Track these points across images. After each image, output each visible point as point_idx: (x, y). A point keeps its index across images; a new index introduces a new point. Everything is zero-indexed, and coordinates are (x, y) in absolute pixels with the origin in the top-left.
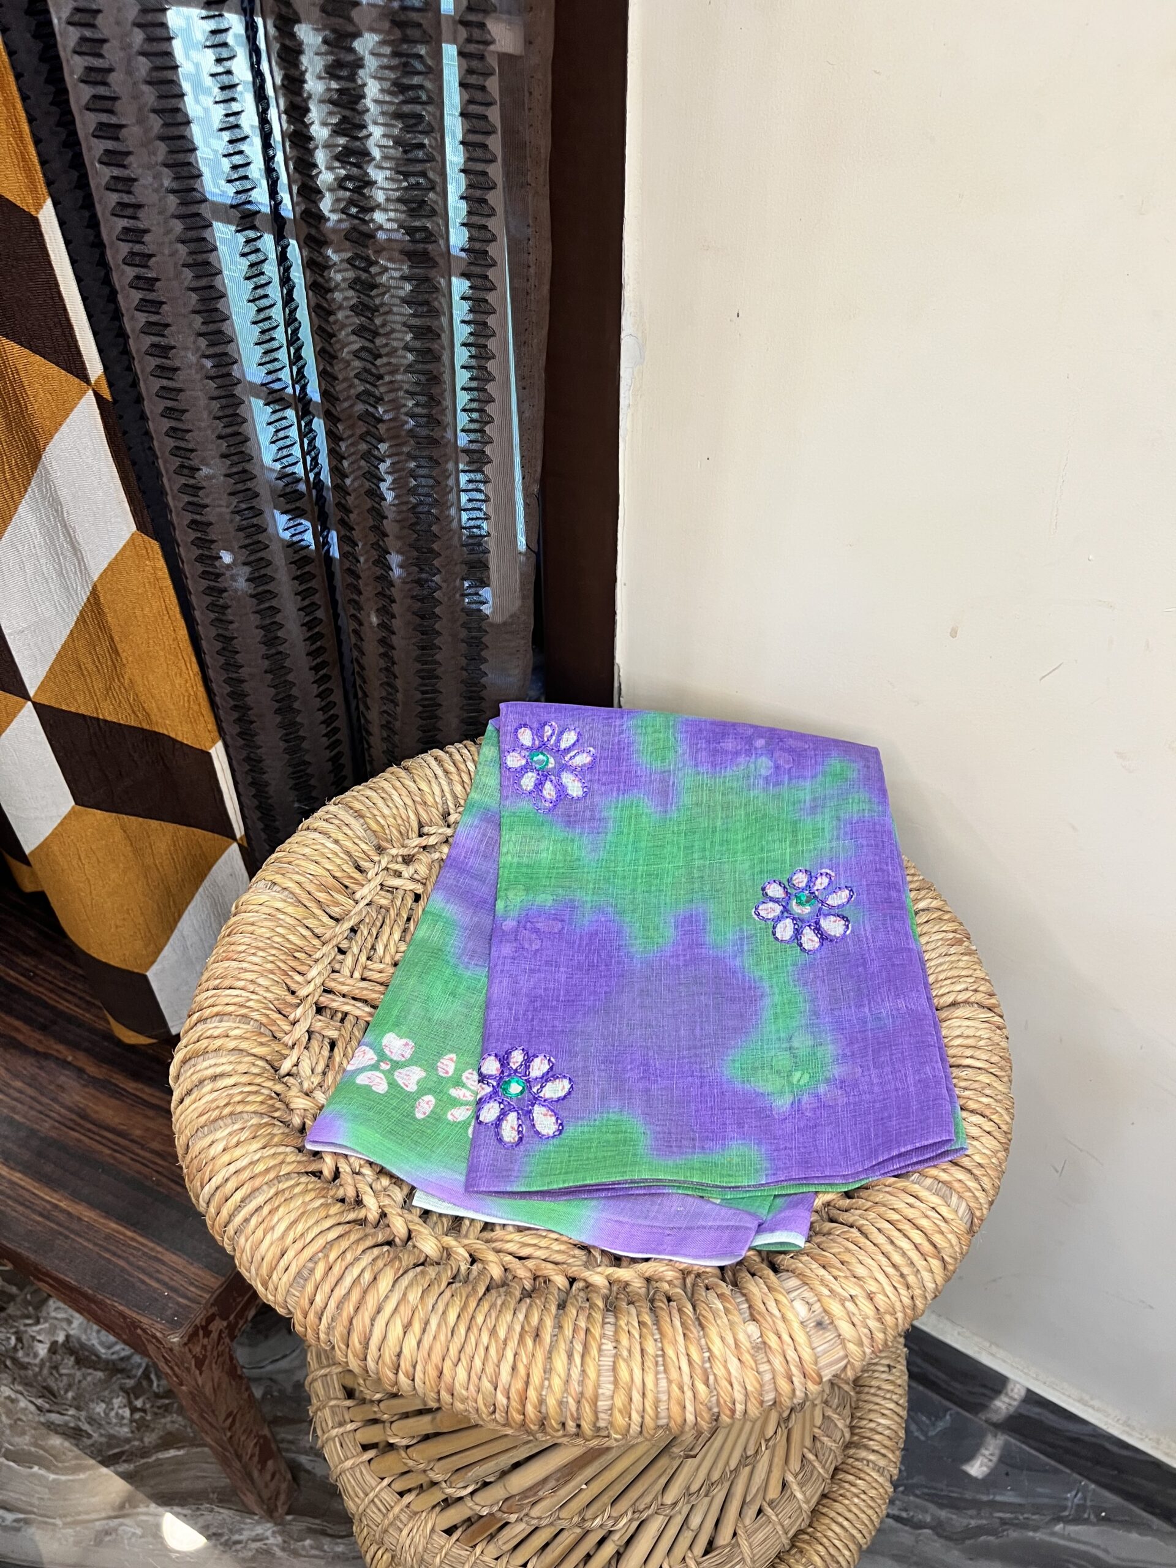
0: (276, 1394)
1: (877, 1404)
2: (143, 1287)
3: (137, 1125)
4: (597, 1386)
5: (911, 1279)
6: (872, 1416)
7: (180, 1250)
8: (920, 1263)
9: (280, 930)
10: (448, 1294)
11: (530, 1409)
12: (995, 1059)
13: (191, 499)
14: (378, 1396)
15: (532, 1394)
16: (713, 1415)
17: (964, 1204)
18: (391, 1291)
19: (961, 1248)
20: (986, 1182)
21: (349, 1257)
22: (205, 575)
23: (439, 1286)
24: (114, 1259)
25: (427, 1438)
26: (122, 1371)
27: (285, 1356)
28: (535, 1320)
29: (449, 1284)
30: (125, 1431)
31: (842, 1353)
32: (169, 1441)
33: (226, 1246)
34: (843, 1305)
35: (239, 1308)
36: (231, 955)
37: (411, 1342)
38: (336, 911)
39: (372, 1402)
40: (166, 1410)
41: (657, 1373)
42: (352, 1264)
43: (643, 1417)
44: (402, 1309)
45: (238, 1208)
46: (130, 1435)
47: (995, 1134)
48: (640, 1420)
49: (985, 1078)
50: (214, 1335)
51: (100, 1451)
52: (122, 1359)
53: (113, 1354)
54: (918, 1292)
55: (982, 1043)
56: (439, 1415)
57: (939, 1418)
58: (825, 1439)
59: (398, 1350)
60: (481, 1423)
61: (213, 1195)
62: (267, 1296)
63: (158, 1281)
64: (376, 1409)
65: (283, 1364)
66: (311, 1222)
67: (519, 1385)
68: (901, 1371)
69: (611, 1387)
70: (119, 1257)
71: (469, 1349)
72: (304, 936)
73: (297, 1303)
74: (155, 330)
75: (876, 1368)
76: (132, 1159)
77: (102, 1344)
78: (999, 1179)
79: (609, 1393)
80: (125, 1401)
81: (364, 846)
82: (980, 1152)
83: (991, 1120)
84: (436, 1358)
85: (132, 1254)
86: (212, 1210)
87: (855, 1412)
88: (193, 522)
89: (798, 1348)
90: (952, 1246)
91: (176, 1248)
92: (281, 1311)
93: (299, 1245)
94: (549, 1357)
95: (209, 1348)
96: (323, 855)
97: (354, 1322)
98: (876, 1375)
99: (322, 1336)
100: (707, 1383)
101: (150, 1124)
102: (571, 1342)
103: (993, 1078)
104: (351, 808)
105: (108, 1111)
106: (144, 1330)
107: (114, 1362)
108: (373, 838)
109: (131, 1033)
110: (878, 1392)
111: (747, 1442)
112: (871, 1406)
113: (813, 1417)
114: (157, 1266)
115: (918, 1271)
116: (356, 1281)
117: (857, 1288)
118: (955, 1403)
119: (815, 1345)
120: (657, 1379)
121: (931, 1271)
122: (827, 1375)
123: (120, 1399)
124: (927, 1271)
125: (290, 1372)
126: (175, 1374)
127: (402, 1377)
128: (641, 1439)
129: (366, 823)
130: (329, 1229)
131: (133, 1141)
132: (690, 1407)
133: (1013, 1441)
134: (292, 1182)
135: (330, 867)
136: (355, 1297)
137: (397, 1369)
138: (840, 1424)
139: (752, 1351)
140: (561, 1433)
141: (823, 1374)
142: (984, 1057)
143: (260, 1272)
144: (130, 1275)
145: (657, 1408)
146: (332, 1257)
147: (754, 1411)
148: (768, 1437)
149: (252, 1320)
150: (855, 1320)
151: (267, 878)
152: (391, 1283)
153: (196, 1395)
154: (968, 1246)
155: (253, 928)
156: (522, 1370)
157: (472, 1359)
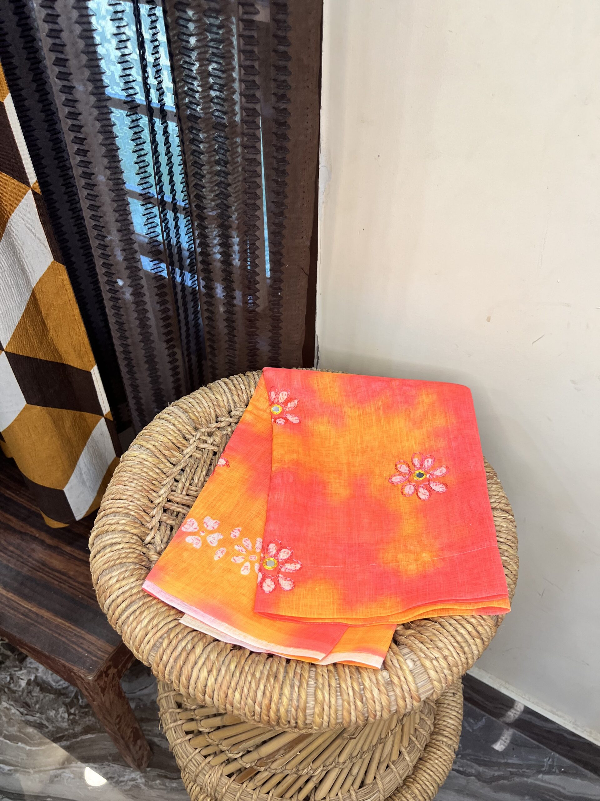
0: (142, 706)
1: (448, 713)
2: (74, 651)
3: (72, 569)
4: (306, 702)
5: (466, 649)
6: (445, 719)
7: (93, 633)
8: (471, 641)
9: (145, 470)
10: (230, 655)
11: (272, 714)
12: (509, 537)
13: (103, 252)
14: (194, 707)
15: (273, 706)
16: (365, 717)
18: (202, 654)
19: (492, 634)
21: (180, 636)
22: (110, 290)
23: (226, 651)
24: (60, 638)
25: (218, 728)
26: (64, 694)
27: (146, 688)
28: (275, 669)
29: (231, 650)
30: (65, 725)
31: (431, 686)
32: (88, 730)
33: (117, 630)
34: (432, 662)
35: (123, 662)
36: (120, 482)
37: (211, 680)
38: (173, 460)
39: (191, 710)
40: (86, 714)
41: (337, 696)
42: (182, 640)
43: (329, 718)
44: (207, 663)
45: (124, 611)
46: (67, 727)
47: (509, 575)
48: (328, 720)
49: (504, 547)
50: (111, 676)
51: (52, 735)
52: (64, 688)
53: (59, 685)
54: (469, 656)
55: (503, 529)
56: (225, 717)
57: (479, 720)
58: (421, 730)
59: (205, 683)
60: (247, 721)
61: (111, 604)
62: (138, 656)
63: (82, 648)
64: (193, 714)
65: (146, 691)
66: (162, 618)
67: (266, 702)
68: (460, 696)
69: (313, 703)
70: (63, 636)
71: (241, 683)
72: (157, 473)
73: (153, 659)
74: (84, 164)
75: (447, 694)
76: (69, 587)
77: (54, 681)
79: (312, 706)
80: (65, 710)
81: (188, 428)
83: (507, 569)
84: (224, 688)
85: (69, 635)
86: (111, 612)
87: (436, 716)
88: (104, 263)
89: (409, 684)
90: (487, 632)
91: (91, 632)
92: (145, 663)
93: (155, 630)
94: (281, 688)
95: (108, 682)
96: (167, 431)
97: (183, 669)
98: (447, 698)
99: (166, 676)
100: (362, 701)
101: (78, 569)
102: (293, 680)
103: (509, 547)
104: (181, 408)
105: (56, 562)
106: (75, 673)
107: (59, 690)
108: (192, 423)
109: (56, 522)
110: (448, 707)
111: (381, 732)
112: (445, 714)
113: (414, 719)
114: (81, 641)
115: (470, 645)
116: (184, 648)
117: (439, 654)
118: (487, 713)
119: (417, 682)
120: (337, 699)
121: (476, 645)
122: (423, 698)
123: (63, 708)
124: (474, 645)
125: (149, 695)
126: (91, 696)
127: (207, 697)
128: (328, 729)
129: (189, 415)
130: (170, 622)
131: (69, 577)
132: (353, 713)
133: (516, 732)
134: (151, 598)
135: (170, 438)
136: (183, 657)
137: (204, 693)
138: (429, 722)
139: (385, 685)
140: (287, 726)
141: (421, 697)
142: (504, 536)
143: (135, 644)
144: (68, 645)
145: (336, 714)
146: (172, 636)
147: (386, 715)
148: (392, 729)
149: (130, 669)
150: (438, 670)
151: (139, 443)
152: (201, 650)
153: (101, 706)
154: (495, 633)
155: (131, 468)
156: (268, 694)
157: (243, 689)
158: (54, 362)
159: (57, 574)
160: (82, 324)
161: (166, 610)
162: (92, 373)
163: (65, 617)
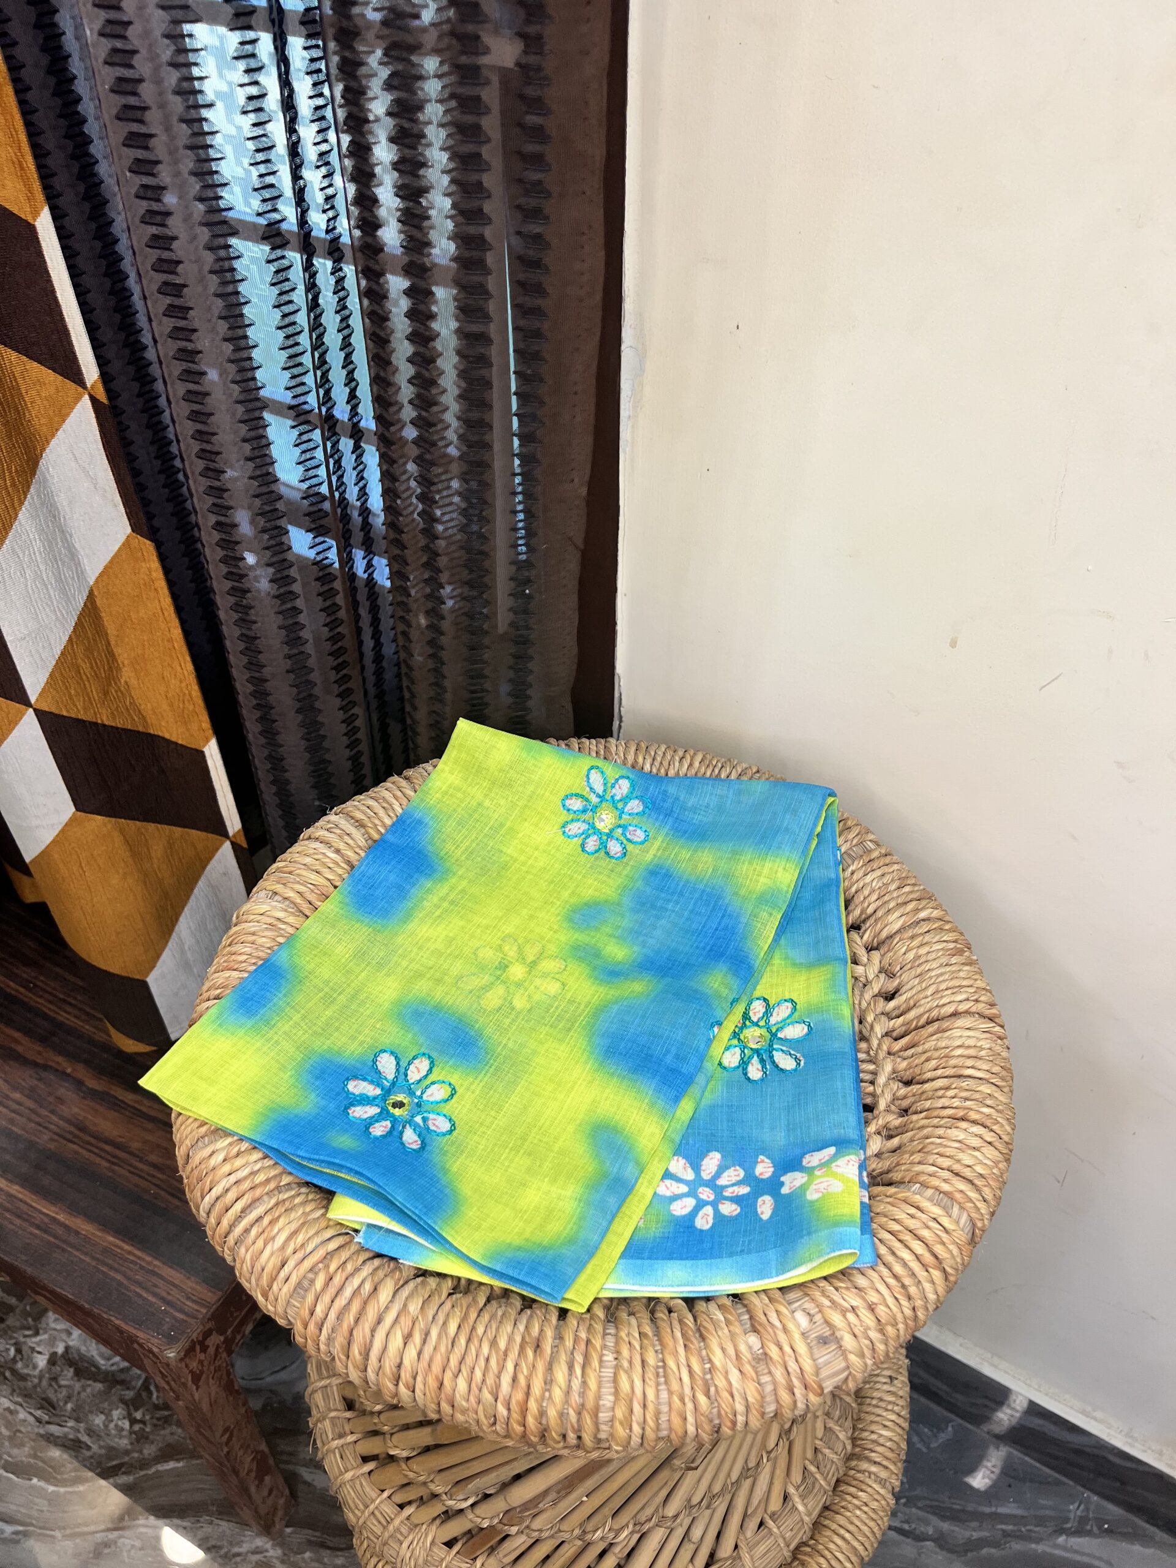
0: (276, 1406)
1: (879, 1415)
2: (140, 1302)
3: (136, 1138)
4: (598, 1397)
5: (913, 1290)
6: (873, 1427)
7: (177, 1264)
8: (921, 1274)
9: (281, 940)
10: (448, 1305)
11: (530, 1421)
12: (996, 1069)
13: (216, 501)
14: (378, 1408)
15: (532, 1405)
16: (714, 1426)
17: (964, 1218)
18: (391, 1301)
19: (963, 1259)
20: (988, 1193)
21: (349, 1267)
22: (229, 576)
23: (440, 1297)
24: (112, 1274)
25: (427, 1449)
26: (122, 1382)
27: (284, 1368)
28: (535, 1331)
29: (450, 1294)
30: (124, 1443)
31: (843, 1364)
32: (168, 1453)
33: (226, 1256)
34: (844, 1316)
35: (236, 1323)
36: (232, 964)
37: (411, 1353)
39: (372, 1413)
40: (165, 1422)
41: (658, 1384)
42: (352, 1275)
43: (643, 1429)
44: (402, 1319)
45: (239, 1218)
46: (129, 1447)
47: (997, 1144)
48: (641, 1431)
49: (986, 1089)
50: (211, 1350)
51: (99, 1463)
52: (122, 1370)
53: (112, 1365)
54: (919, 1303)
55: (983, 1053)
56: (439, 1427)
57: (941, 1430)
58: (827, 1451)
59: (398, 1361)
60: (481, 1434)
61: (213, 1205)
62: (267, 1307)
63: (155, 1295)
64: (376, 1421)
65: (283, 1376)
66: (311, 1232)
67: (519, 1396)
68: (903, 1382)
69: (612, 1398)
70: (117, 1271)
71: (469, 1360)
73: (297, 1314)
74: (182, 335)
75: (878, 1379)
76: (130, 1172)
77: (102, 1355)
78: (1000, 1189)
79: (609, 1405)
80: (124, 1412)
82: (981, 1163)
83: (992, 1130)
84: (436, 1368)
85: (129, 1268)
86: (213, 1220)
87: (857, 1424)
88: (218, 523)
89: (800, 1360)
90: (953, 1257)
91: (173, 1262)
92: (281, 1322)
93: (300, 1255)
94: (550, 1368)
95: (206, 1363)
96: (324, 864)
97: (355, 1333)
98: (878, 1386)
99: (322, 1347)
100: (707, 1394)
101: (150, 1137)
102: (572, 1353)
103: (994, 1088)
104: (352, 818)
105: (107, 1124)
106: (141, 1345)
107: (113, 1374)
109: (131, 1042)
110: (881, 1404)
111: (749, 1454)
112: (873, 1418)
113: (814, 1429)
114: (154, 1280)
115: (919, 1281)
116: (357, 1292)
117: (858, 1299)
118: (957, 1415)
119: (816, 1356)
120: (658, 1391)
121: (933, 1282)
122: (828, 1386)
123: (120, 1410)
124: (928, 1281)
125: (289, 1383)
126: (171, 1389)
127: (402, 1388)
128: (641, 1451)
129: (367, 833)
130: (329, 1239)
131: (131, 1154)
132: (690, 1419)
133: (1015, 1452)
135: (331, 877)
136: (355, 1308)
137: (397, 1380)
138: (842, 1436)
139: (753, 1363)
140: (562, 1444)
141: (824, 1385)
142: (985, 1067)
143: (260, 1283)
144: (127, 1289)
145: (657, 1419)
146: (333, 1268)
147: (755, 1422)
148: (770, 1449)
149: (251, 1332)
150: (856, 1331)
151: (269, 888)
152: (391, 1294)
153: (193, 1410)
154: (970, 1257)
155: (254, 938)
156: (522, 1381)
157: (472, 1370)
158: (130, 730)
159: (108, 1148)
160: (188, 658)
162: (207, 754)
163: (123, 1233)
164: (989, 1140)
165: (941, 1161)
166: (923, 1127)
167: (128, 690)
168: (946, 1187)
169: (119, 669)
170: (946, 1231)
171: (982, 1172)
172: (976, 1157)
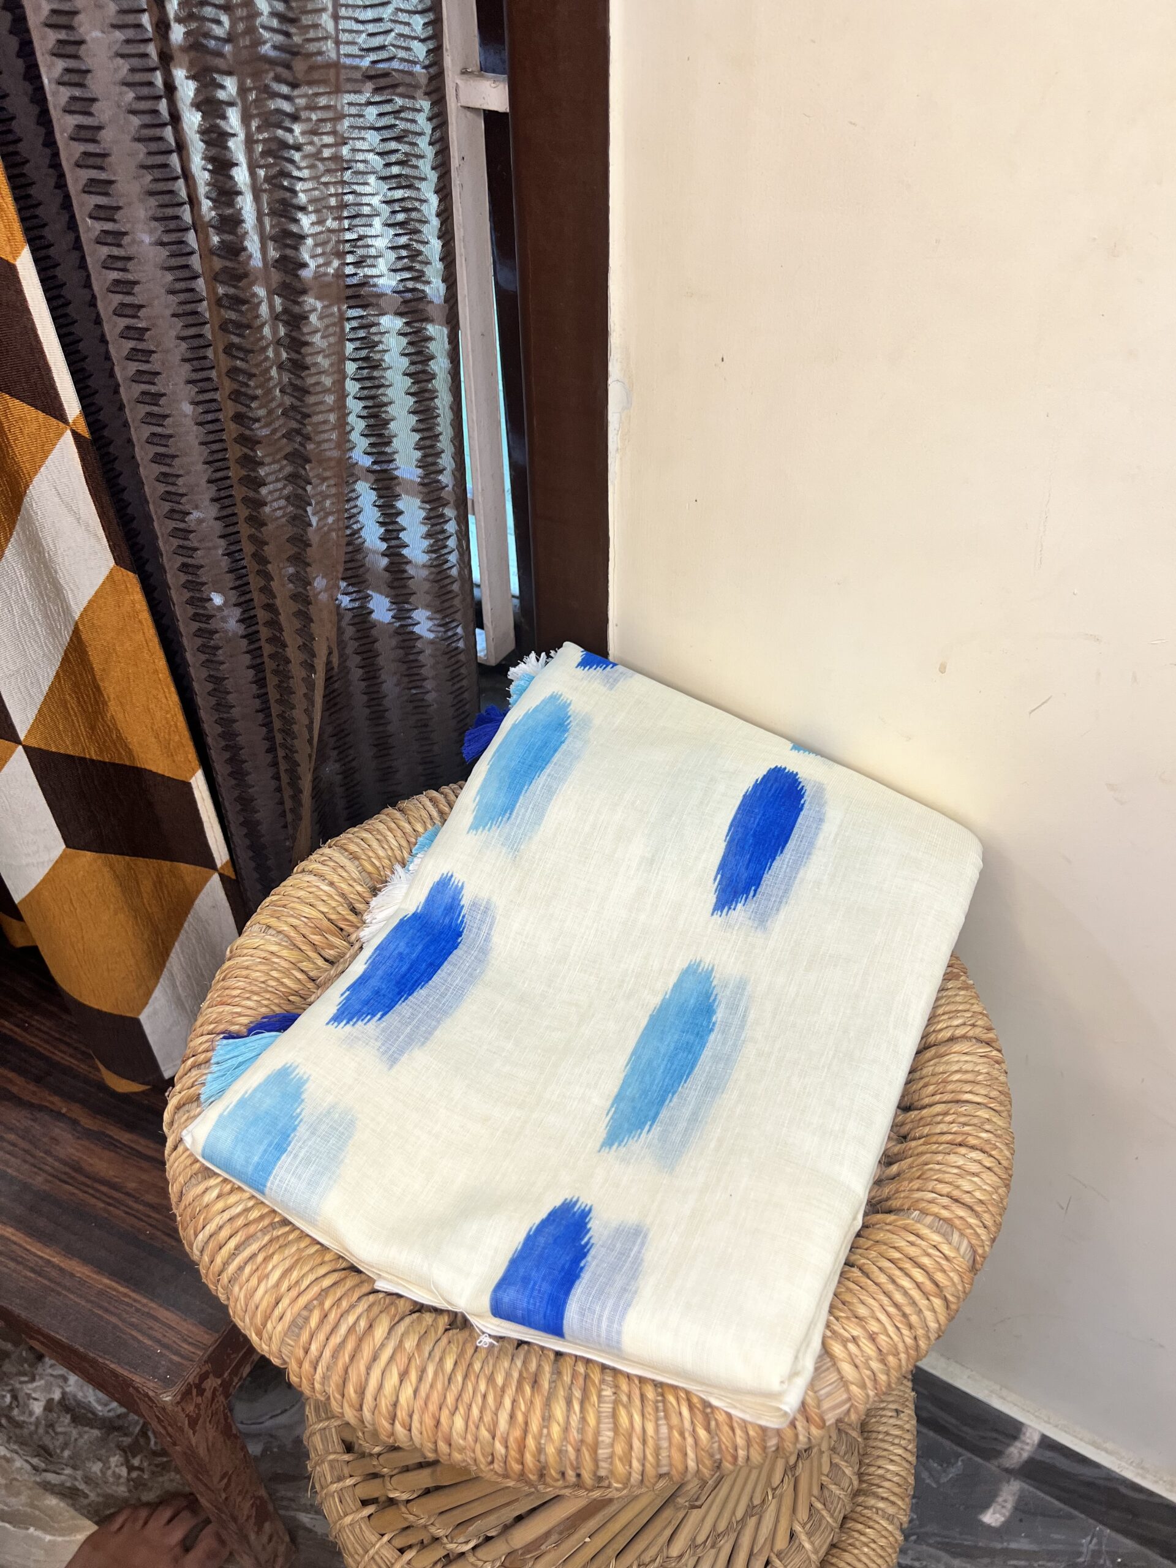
0: (275, 1450)
1: (885, 1450)
2: (135, 1345)
3: (132, 1178)
4: (597, 1433)
5: (914, 1319)
6: (880, 1462)
7: (173, 1306)
8: (922, 1302)
9: (274, 974)
10: (444, 1340)
11: (529, 1458)
12: (994, 1094)
13: (181, 542)
14: (377, 1449)
15: (531, 1442)
16: (715, 1462)
17: (965, 1243)
18: (386, 1338)
19: (964, 1287)
20: (987, 1219)
21: (345, 1304)
22: (196, 617)
23: (436, 1332)
24: (107, 1316)
25: (427, 1492)
26: (120, 1429)
27: (283, 1412)
28: (533, 1366)
29: (446, 1330)
30: (122, 1490)
31: (845, 1396)
33: (220, 1295)
34: (845, 1347)
35: (233, 1365)
36: (225, 999)
37: (407, 1392)
38: (330, 953)
39: (371, 1455)
40: (163, 1469)
41: (657, 1419)
42: (347, 1311)
43: (643, 1465)
44: (398, 1357)
45: (233, 1255)
46: (127, 1494)
47: (996, 1169)
48: (640, 1468)
49: (984, 1114)
50: (208, 1394)
51: (96, 1511)
52: (119, 1416)
53: (109, 1411)
54: (920, 1332)
55: (980, 1078)
56: (439, 1468)
57: (950, 1464)
58: (833, 1487)
59: (394, 1399)
60: (480, 1474)
61: (207, 1242)
62: (263, 1347)
63: (150, 1337)
64: (375, 1463)
65: (282, 1420)
66: (306, 1269)
67: (517, 1433)
68: (909, 1415)
69: (611, 1434)
70: (112, 1313)
71: (466, 1398)
72: (299, 980)
73: (291, 1352)
74: (145, 378)
75: (884, 1413)
76: (126, 1213)
77: (99, 1401)
78: (1000, 1215)
79: (608, 1441)
80: (122, 1459)
81: (359, 888)
82: (980, 1189)
83: (991, 1156)
84: (433, 1407)
85: (125, 1310)
86: (206, 1258)
87: (863, 1459)
88: (184, 565)
90: (954, 1284)
91: (170, 1304)
92: (276, 1361)
93: (294, 1293)
94: (548, 1404)
95: (202, 1407)
96: (318, 897)
97: (350, 1371)
98: (884, 1420)
99: (317, 1386)
100: (708, 1429)
101: (144, 1177)
102: (570, 1389)
103: (992, 1113)
104: (346, 850)
105: (102, 1164)
106: (136, 1389)
107: (110, 1420)
108: (368, 880)
109: (124, 1081)
110: (887, 1438)
111: (753, 1492)
112: (879, 1453)
113: (820, 1464)
114: (151, 1323)
115: (921, 1310)
116: (352, 1329)
117: (859, 1329)
118: (966, 1449)
119: (817, 1388)
120: (658, 1425)
121: (934, 1311)
122: (830, 1419)
123: (117, 1457)
124: (929, 1310)
125: (290, 1427)
126: (168, 1434)
127: (398, 1427)
128: (642, 1490)
129: (361, 865)
130: (324, 1276)
131: (127, 1194)
132: (691, 1454)
133: (1027, 1487)
134: (287, 1229)
135: (325, 910)
136: (350, 1346)
137: (393, 1419)
138: (848, 1471)
140: (562, 1483)
141: (826, 1417)
142: (983, 1091)
143: (254, 1322)
144: (122, 1332)
145: (658, 1455)
146: (327, 1304)
147: (757, 1457)
148: (774, 1486)
149: (249, 1375)
150: (858, 1362)
151: (262, 922)
152: (387, 1330)
153: (190, 1455)
154: (971, 1284)
155: (248, 972)
156: (520, 1418)
157: (470, 1407)
158: (118, 764)
159: (104, 1189)
160: (173, 689)
161: (317, 1251)
162: (194, 785)
163: (116, 1274)
164: (988, 1165)
165: (940, 1187)
166: (922, 1153)
167: (115, 724)
168: (945, 1213)
169: (105, 703)
170: (946, 1258)
171: (982, 1198)
172: (975, 1183)
